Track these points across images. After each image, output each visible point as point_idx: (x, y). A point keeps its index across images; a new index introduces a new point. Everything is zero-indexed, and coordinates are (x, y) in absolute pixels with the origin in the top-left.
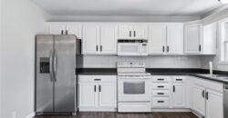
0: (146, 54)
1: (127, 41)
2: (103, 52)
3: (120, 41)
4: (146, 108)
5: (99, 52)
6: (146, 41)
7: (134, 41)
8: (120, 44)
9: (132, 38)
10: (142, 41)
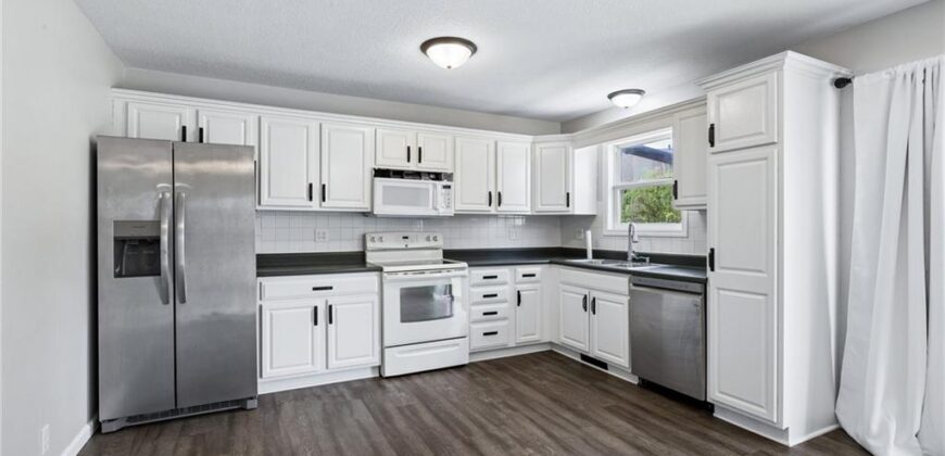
0: (451, 212)
1: (400, 174)
2: (329, 205)
3: (381, 173)
4: (456, 355)
5: (315, 205)
6: (450, 177)
7: (417, 175)
8: (380, 181)
9: (413, 166)
10: (438, 176)
